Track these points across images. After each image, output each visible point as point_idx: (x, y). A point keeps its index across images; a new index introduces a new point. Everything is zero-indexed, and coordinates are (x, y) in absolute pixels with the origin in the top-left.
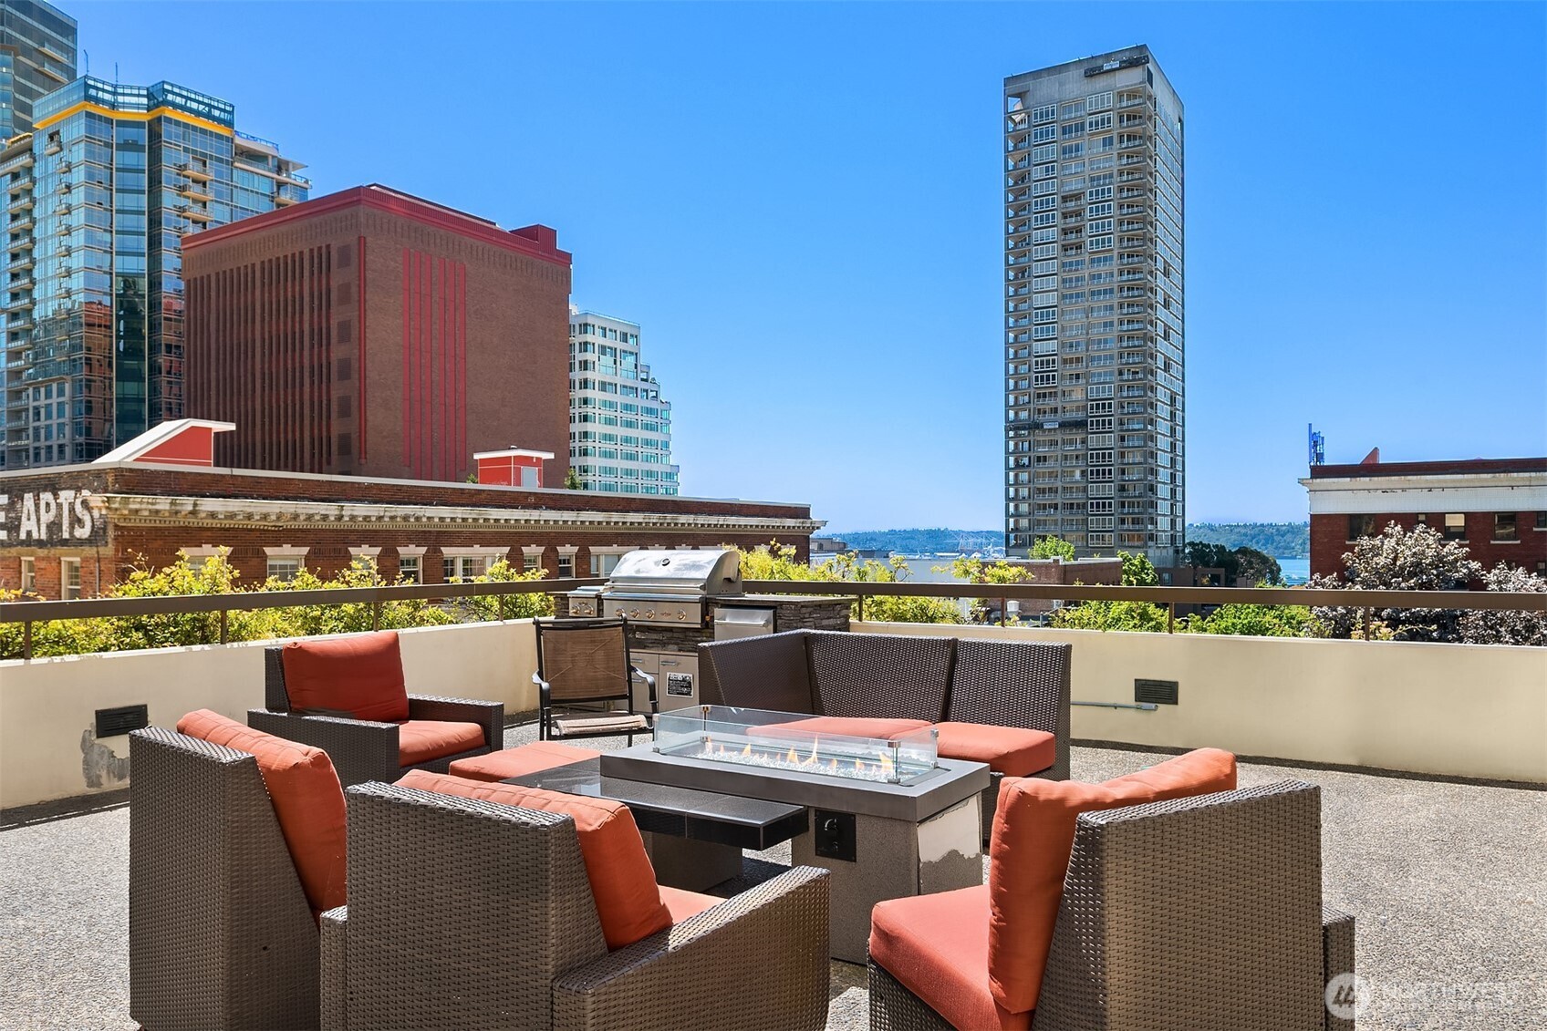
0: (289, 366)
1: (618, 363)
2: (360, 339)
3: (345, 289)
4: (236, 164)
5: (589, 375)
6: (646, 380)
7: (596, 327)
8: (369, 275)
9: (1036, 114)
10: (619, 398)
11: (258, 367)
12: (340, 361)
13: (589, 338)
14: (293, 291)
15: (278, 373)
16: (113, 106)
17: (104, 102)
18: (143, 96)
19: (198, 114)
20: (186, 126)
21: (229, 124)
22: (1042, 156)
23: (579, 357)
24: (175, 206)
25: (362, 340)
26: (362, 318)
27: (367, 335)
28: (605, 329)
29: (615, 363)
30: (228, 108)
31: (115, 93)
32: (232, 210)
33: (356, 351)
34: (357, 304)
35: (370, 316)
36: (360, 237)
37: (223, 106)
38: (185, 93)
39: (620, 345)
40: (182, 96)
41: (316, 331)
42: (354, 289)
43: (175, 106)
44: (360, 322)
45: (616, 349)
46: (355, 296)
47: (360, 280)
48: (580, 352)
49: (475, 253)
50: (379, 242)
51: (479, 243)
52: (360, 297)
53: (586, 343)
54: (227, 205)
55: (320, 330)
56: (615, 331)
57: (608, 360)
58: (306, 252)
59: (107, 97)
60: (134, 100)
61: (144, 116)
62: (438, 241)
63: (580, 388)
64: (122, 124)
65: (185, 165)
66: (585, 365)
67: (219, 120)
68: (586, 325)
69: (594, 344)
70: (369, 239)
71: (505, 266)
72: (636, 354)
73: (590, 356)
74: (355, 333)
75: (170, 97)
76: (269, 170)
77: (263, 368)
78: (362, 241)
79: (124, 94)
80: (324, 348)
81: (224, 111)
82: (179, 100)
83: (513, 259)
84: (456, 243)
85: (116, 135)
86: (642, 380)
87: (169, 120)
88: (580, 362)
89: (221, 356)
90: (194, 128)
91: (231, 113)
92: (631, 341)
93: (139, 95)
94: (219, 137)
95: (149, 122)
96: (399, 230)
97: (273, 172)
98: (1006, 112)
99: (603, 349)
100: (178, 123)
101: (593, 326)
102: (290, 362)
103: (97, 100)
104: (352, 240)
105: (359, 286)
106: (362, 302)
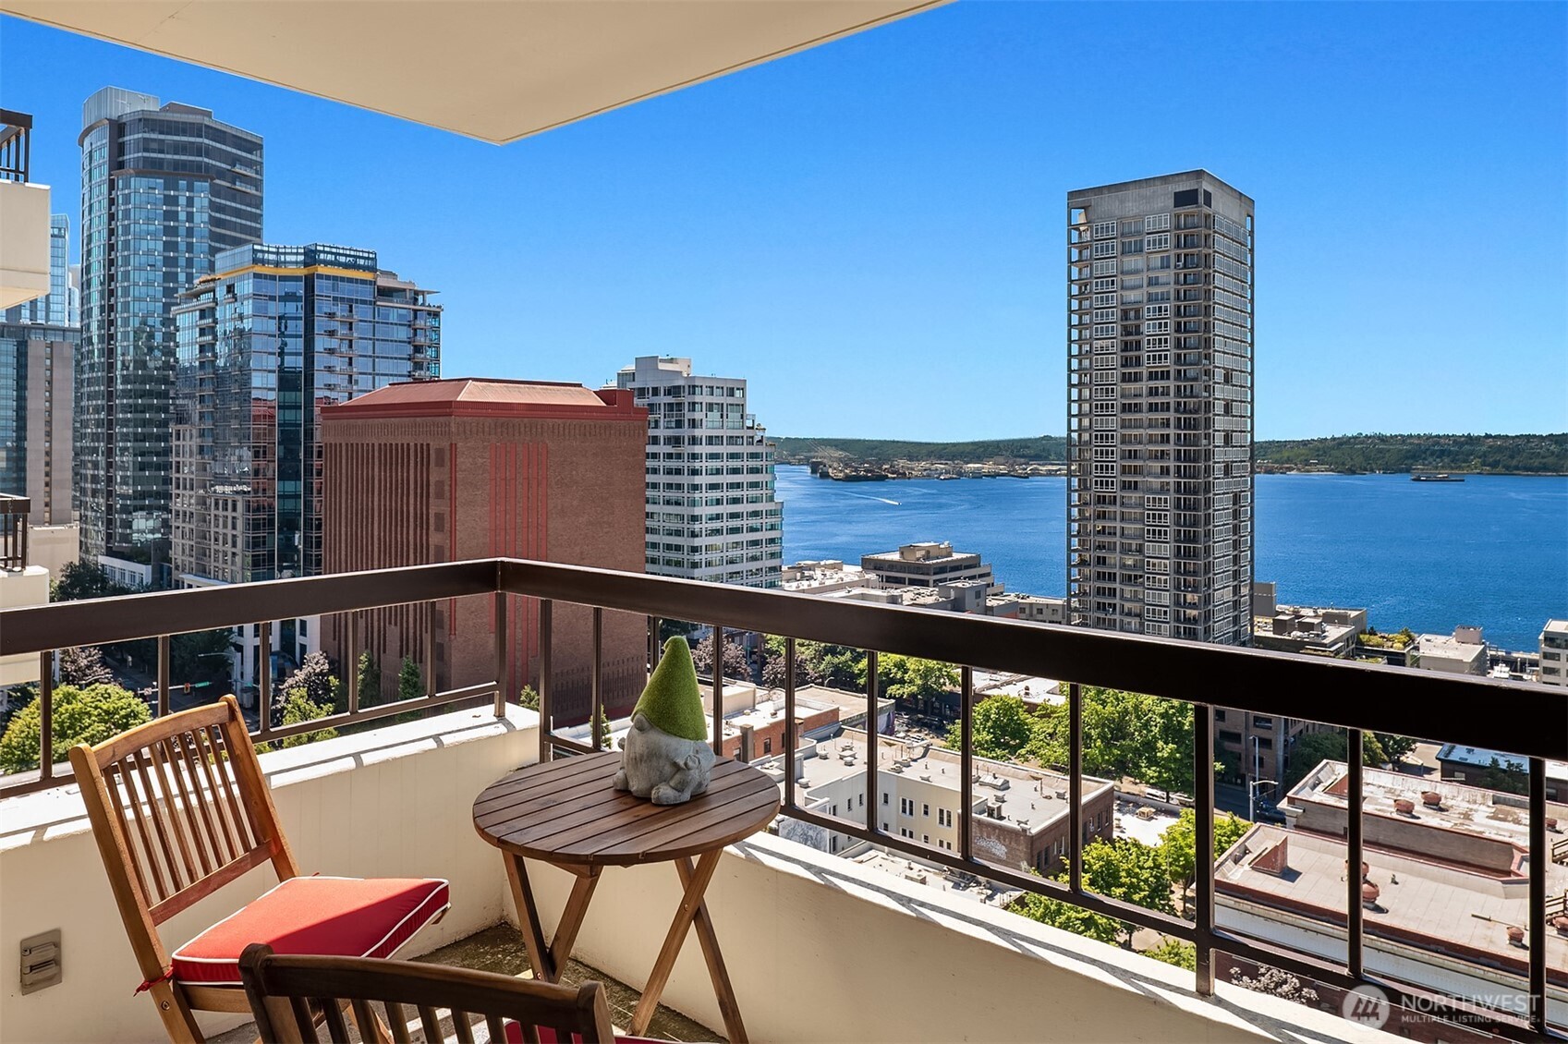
0: (399, 540)
1: (725, 417)
2: (451, 532)
3: (440, 484)
4: (378, 303)
5: (697, 432)
6: (752, 428)
7: (704, 387)
8: (459, 475)
9: (1097, 229)
10: (724, 449)
11: (376, 533)
12: (436, 546)
13: (697, 398)
14: (402, 476)
15: (390, 541)
16: (277, 264)
17: (269, 262)
18: (301, 254)
19: (346, 266)
20: (335, 278)
21: (373, 269)
22: (1102, 269)
23: (688, 415)
24: (325, 349)
25: (453, 532)
26: (453, 512)
27: (457, 528)
28: (712, 387)
29: (722, 417)
30: (371, 256)
31: (277, 253)
32: (374, 343)
33: (448, 541)
34: (449, 501)
35: (460, 511)
36: (451, 444)
37: (366, 255)
38: (334, 250)
39: (727, 400)
40: (332, 253)
41: (419, 516)
42: (447, 488)
43: (326, 263)
44: (451, 517)
45: (722, 404)
46: (447, 494)
47: (451, 481)
48: (689, 411)
49: (556, 431)
50: (469, 444)
51: (560, 421)
52: (451, 495)
53: (694, 403)
54: (370, 339)
55: (422, 514)
56: (722, 388)
57: (715, 415)
58: (412, 444)
59: (272, 257)
60: (293, 258)
61: (302, 272)
62: (522, 429)
63: (689, 444)
64: (283, 278)
65: (334, 314)
66: (693, 424)
67: (364, 268)
68: (694, 387)
69: (701, 403)
70: (459, 445)
71: (585, 435)
72: (743, 405)
73: (698, 415)
74: (447, 526)
75: (322, 256)
76: (407, 303)
77: (379, 535)
78: (453, 447)
79: (285, 254)
80: (424, 531)
81: (368, 258)
82: (330, 257)
83: (592, 427)
84: (539, 427)
85: (279, 289)
86: (748, 428)
87: (320, 276)
88: (689, 420)
89: (349, 516)
90: (343, 279)
91: (374, 259)
92: (738, 394)
93: (297, 254)
94: (363, 282)
95: (305, 276)
96: (487, 429)
97: (410, 304)
98: (1070, 224)
99: (710, 407)
100: (328, 277)
101: (701, 387)
102: (399, 536)
103: (263, 262)
104: (446, 444)
105: (451, 486)
106: (453, 499)
